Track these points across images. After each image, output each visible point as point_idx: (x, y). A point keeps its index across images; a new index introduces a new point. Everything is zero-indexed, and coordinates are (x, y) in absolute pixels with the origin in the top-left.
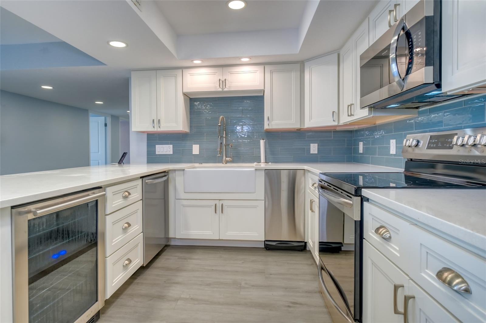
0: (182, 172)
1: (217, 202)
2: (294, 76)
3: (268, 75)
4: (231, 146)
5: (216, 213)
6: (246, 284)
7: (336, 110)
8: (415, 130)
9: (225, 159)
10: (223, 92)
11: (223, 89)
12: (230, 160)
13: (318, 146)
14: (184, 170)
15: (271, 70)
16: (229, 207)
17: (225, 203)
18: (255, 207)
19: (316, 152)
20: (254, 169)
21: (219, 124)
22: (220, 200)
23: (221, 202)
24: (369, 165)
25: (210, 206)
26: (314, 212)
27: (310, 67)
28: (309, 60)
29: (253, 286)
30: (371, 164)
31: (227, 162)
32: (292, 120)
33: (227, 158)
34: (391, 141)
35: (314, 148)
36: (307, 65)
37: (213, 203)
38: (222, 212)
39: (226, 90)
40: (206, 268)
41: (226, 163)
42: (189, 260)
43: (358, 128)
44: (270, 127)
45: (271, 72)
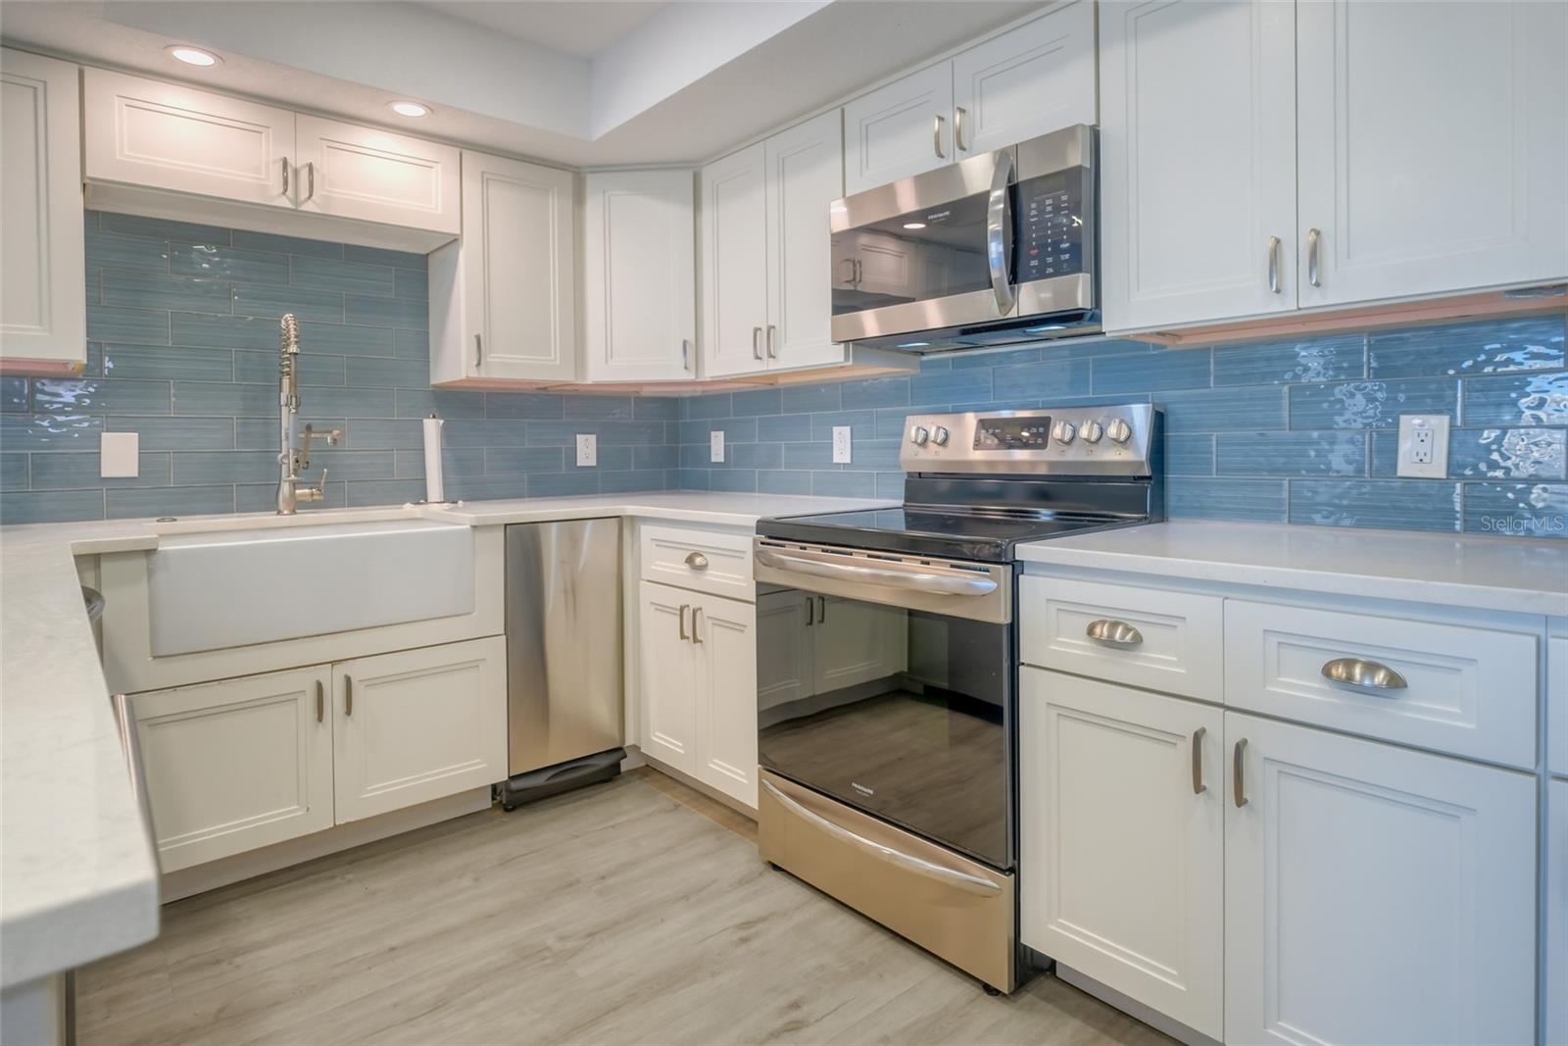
0: (141, 564)
1: (323, 674)
2: (556, 206)
3: (472, 189)
4: (335, 441)
5: (320, 718)
6: (562, 938)
7: (691, 338)
8: (912, 404)
9: (292, 494)
10: (294, 214)
11: (296, 200)
12: (312, 495)
13: (598, 440)
14: (149, 552)
15: (483, 173)
16: (373, 683)
17: (357, 671)
18: (473, 665)
19: (593, 463)
20: (468, 527)
21: (293, 349)
22: (333, 663)
23: (340, 671)
24: (753, 494)
25: (290, 698)
26: (701, 642)
27: (604, 192)
28: (599, 169)
29: (591, 935)
30: (759, 492)
31: (298, 505)
32: (550, 355)
33: (297, 491)
34: (836, 430)
35: (587, 450)
36: (591, 181)
37: (305, 681)
38: (348, 712)
39: (309, 207)
40: (359, 952)
41: (293, 512)
42: (239, 960)
43: (703, 392)
44: (483, 375)
45: (485, 181)
